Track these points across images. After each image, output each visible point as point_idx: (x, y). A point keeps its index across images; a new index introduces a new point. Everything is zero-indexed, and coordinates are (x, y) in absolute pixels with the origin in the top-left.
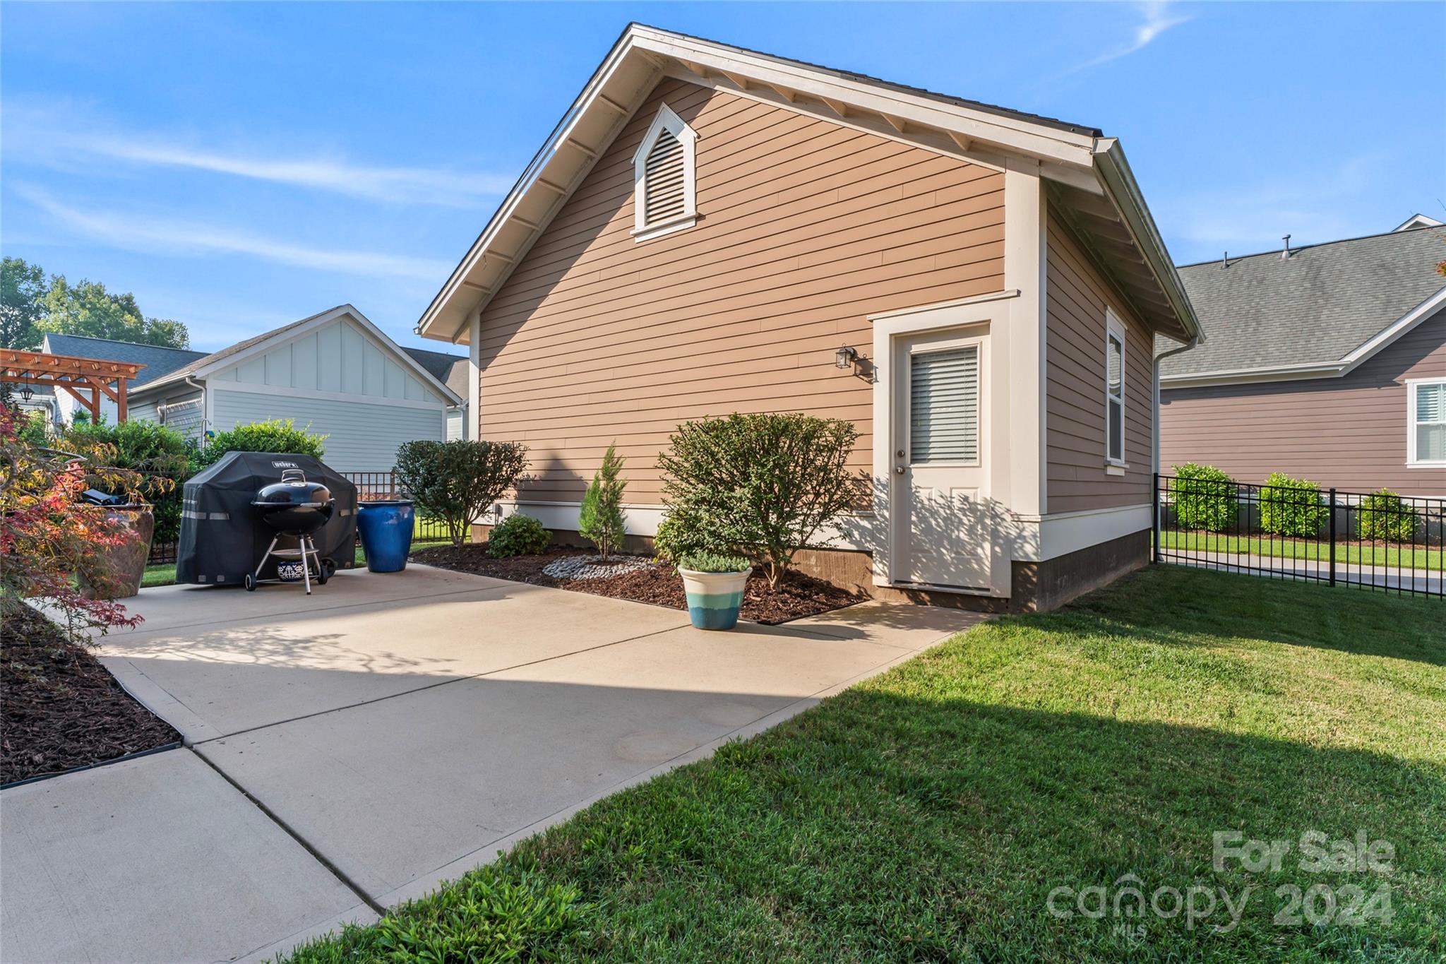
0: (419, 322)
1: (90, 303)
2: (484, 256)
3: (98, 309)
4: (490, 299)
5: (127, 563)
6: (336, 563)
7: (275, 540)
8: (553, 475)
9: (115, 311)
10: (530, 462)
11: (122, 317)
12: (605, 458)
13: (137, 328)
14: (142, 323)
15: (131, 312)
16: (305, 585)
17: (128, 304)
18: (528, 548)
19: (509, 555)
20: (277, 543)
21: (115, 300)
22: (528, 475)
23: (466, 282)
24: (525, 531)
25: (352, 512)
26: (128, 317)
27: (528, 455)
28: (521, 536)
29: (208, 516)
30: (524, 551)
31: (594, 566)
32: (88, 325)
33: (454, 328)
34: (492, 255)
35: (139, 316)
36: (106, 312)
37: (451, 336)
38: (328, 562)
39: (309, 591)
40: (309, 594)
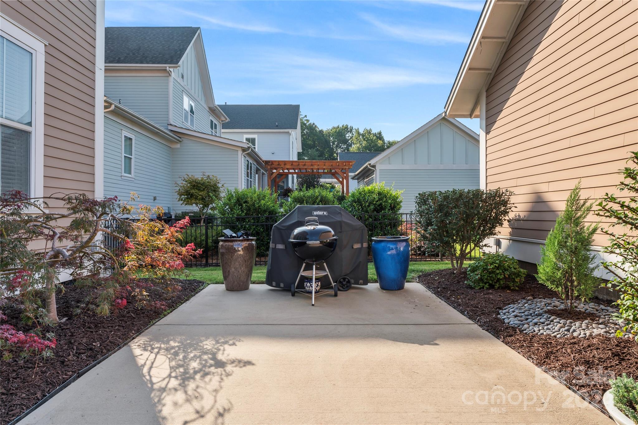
0: (445, 108)
1: (366, 138)
2: (480, 43)
3: (369, 140)
4: (492, 77)
5: (238, 272)
6: (352, 281)
7: (304, 264)
8: (536, 216)
9: (375, 140)
10: (515, 205)
11: (377, 142)
12: (568, 201)
13: (382, 146)
14: (385, 143)
15: (381, 140)
16: (311, 298)
17: (380, 136)
18: (502, 283)
19: (483, 288)
20: (305, 266)
21: (375, 135)
22: (519, 216)
23: (470, 69)
24: (498, 268)
25: (362, 245)
26: (379, 141)
27: (513, 199)
28: (493, 272)
29: (275, 246)
30: (497, 285)
31: (552, 318)
32: (366, 148)
33: (470, 106)
34: (486, 40)
35: (383, 141)
36: (371, 140)
37: (469, 113)
38: (347, 280)
39: (313, 303)
40: (313, 305)
